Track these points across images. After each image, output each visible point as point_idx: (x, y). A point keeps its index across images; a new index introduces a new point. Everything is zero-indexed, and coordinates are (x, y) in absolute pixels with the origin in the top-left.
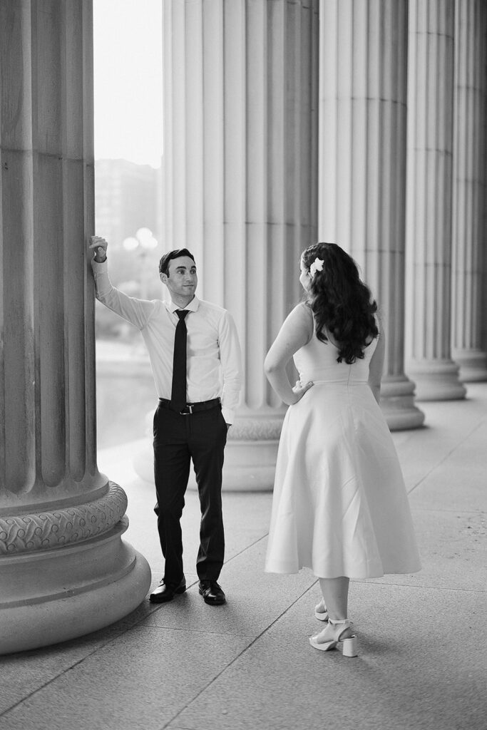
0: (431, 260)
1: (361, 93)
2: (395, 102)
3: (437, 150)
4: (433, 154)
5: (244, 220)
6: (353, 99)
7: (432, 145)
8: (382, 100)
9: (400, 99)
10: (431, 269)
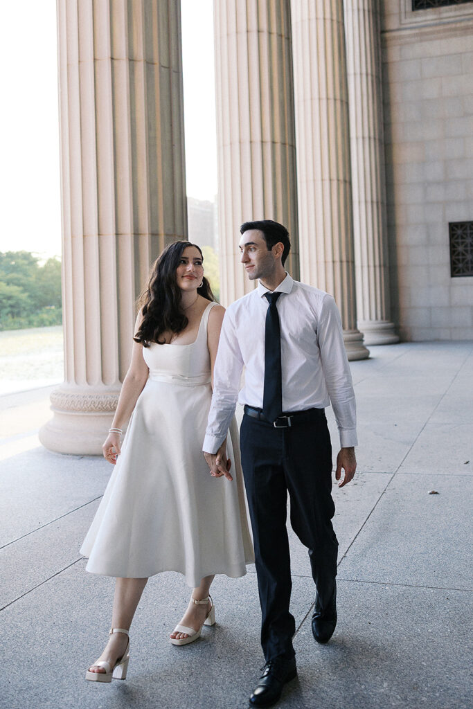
0: (337, 258)
1: (257, 138)
2: (284, 144)
3: (338, 180)
4: (335, 183)
5: (115, 232)
6: (251, 142)
7: (334, 177)
8: (273, 143)
9: (288, 141)
10: (338, 265)
